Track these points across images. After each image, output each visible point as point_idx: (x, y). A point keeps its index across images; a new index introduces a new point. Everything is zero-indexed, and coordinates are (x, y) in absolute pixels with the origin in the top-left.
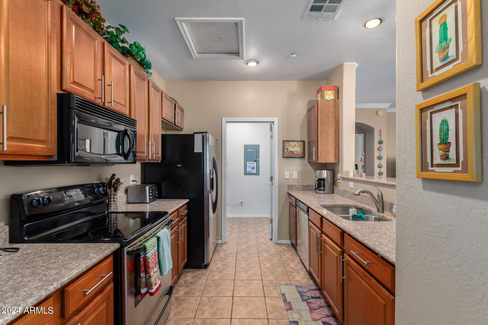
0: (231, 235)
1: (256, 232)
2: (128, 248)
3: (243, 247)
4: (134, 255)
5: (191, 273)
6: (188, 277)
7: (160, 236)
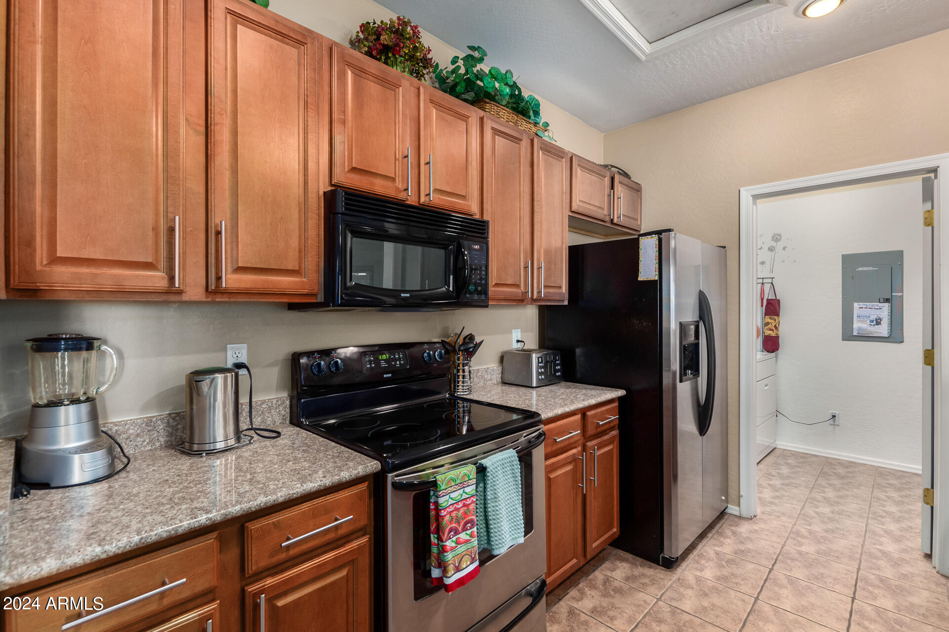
0: (776, 501)
1: (871, 515)
2: (397, 476)
3: (804, 549)
4: (415, 492)
5: (629, 565)
6: (616, 571)
7: (488, 465)
